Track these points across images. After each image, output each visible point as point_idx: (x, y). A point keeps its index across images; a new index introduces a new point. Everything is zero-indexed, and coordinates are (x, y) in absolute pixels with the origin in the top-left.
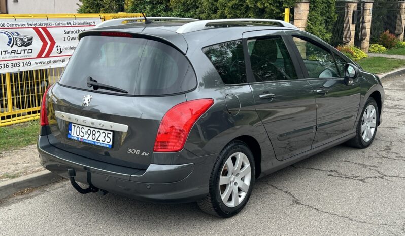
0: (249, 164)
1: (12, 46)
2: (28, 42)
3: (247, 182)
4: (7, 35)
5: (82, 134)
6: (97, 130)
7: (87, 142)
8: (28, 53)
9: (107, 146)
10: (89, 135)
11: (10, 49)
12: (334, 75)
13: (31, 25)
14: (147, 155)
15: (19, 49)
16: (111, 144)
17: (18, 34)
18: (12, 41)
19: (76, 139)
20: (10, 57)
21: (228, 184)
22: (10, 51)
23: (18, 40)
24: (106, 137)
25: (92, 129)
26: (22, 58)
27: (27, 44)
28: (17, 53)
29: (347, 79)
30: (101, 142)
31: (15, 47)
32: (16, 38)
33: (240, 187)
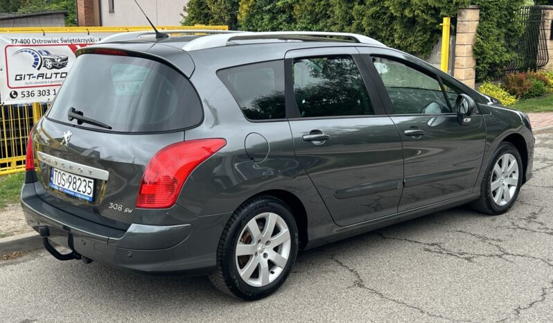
0: (288, 229)
1: (39, 69)
2: (61, 63)
3: (285, 253)
4: (33, 53)
5: (63, 183)
6: (77, 177)
7: (68, 192)
8: (61, 77)
9: (88, 199)
10: (70, 183)
11: (36, 72)
12: (444, 110)
13: (66, 41)
14: (130, 211)
15: (49, 72)
16: (91, 195)
17: (48, 53)
18: (40, 62)
19: (57, 188)
20: (36, 83)
21: (252, 255)
22: (36, 75)
23: (48, 60)
24: (87, 187)
25: (73, 176)
26: (53, 84)
27: (60, 65)
28: (46, 78)
29: (461, 116)
30: (82, 193)
31: (43, 70)
32: (44, 58)
33: (272, 259)
